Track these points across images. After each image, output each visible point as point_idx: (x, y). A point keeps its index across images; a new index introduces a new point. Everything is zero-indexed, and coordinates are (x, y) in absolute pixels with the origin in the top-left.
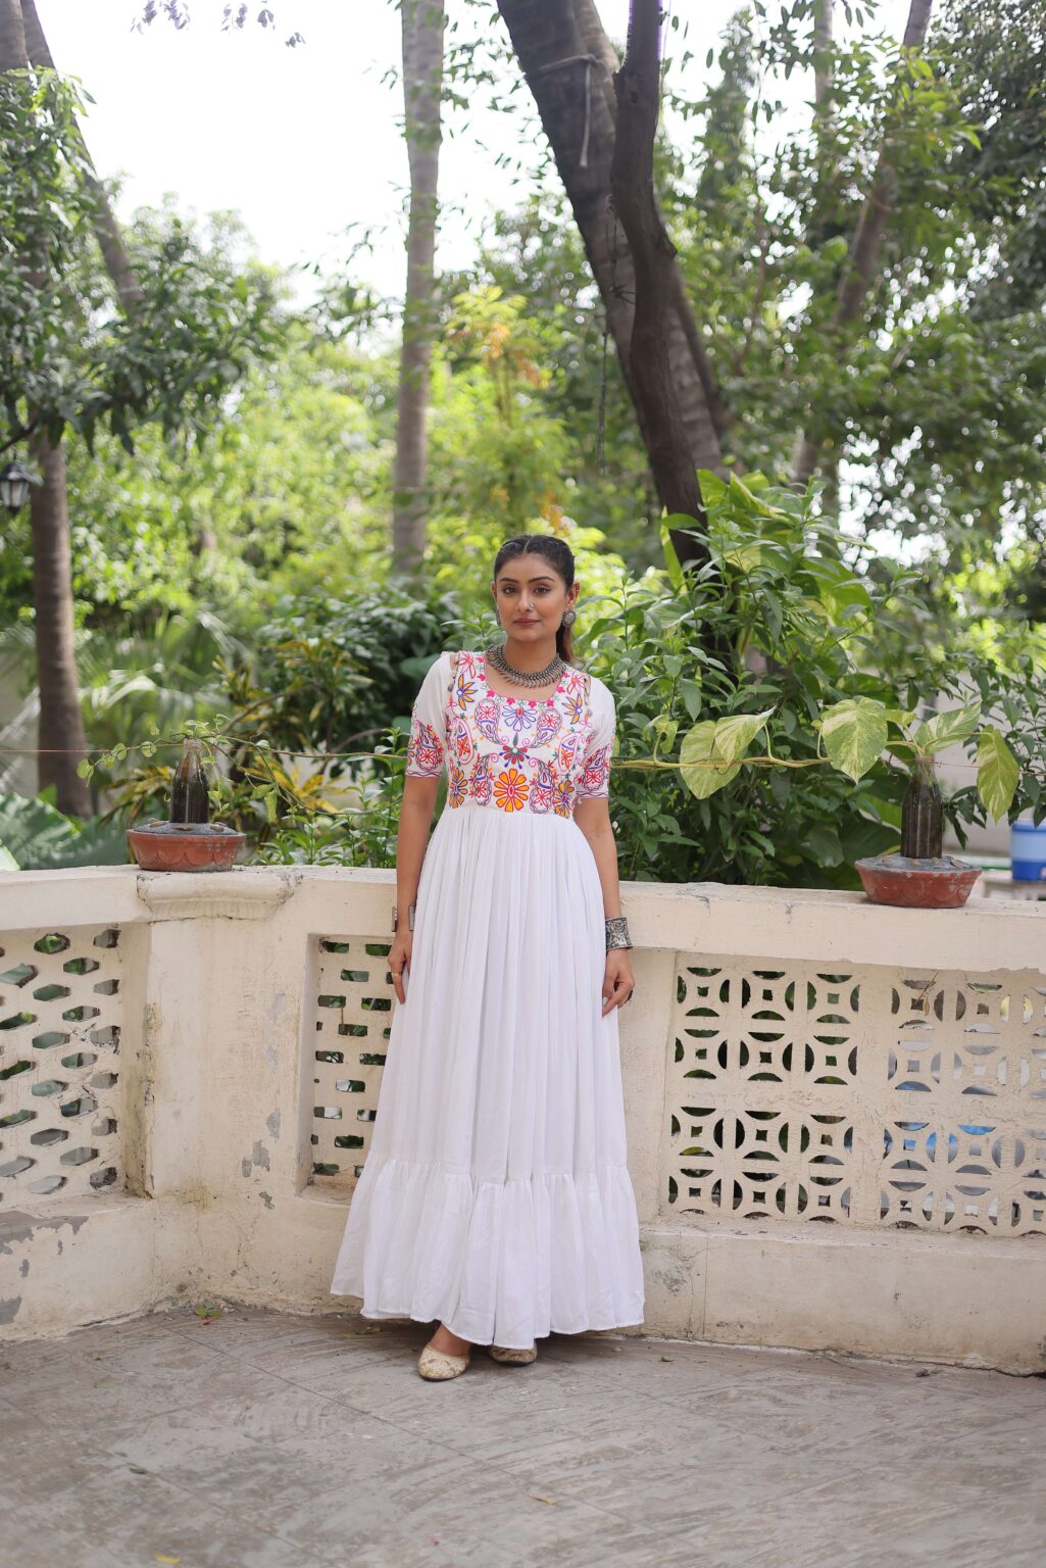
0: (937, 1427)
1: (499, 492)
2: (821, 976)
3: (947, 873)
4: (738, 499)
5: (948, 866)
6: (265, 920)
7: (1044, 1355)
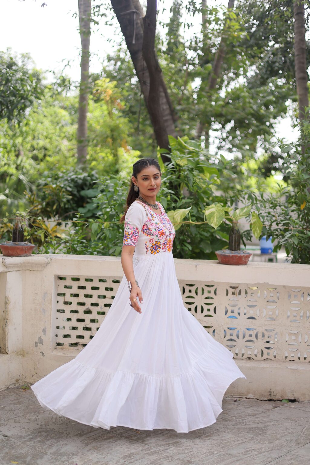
0: (240, 416)
1: (110, 140)
2: (206, 285)
3: (242, 255)
4: (180, 144)
5: (242, 253)
6: (41, 271)
7: (270, 395)
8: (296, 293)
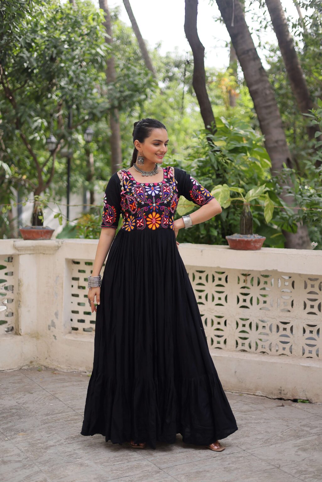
2: (216, 272)
6: (53, 254)
7: (280, 393)
8: (312, 283)
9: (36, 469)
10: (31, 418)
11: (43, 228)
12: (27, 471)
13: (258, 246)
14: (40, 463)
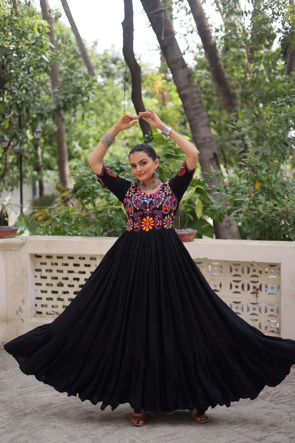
8: (237, 267)
9: (18, 433)
10: (8, 391)
11: (8, 227)
12: (11, 435)
13: (191, 238)
14: (21, 428)
